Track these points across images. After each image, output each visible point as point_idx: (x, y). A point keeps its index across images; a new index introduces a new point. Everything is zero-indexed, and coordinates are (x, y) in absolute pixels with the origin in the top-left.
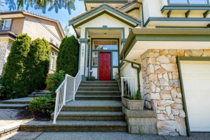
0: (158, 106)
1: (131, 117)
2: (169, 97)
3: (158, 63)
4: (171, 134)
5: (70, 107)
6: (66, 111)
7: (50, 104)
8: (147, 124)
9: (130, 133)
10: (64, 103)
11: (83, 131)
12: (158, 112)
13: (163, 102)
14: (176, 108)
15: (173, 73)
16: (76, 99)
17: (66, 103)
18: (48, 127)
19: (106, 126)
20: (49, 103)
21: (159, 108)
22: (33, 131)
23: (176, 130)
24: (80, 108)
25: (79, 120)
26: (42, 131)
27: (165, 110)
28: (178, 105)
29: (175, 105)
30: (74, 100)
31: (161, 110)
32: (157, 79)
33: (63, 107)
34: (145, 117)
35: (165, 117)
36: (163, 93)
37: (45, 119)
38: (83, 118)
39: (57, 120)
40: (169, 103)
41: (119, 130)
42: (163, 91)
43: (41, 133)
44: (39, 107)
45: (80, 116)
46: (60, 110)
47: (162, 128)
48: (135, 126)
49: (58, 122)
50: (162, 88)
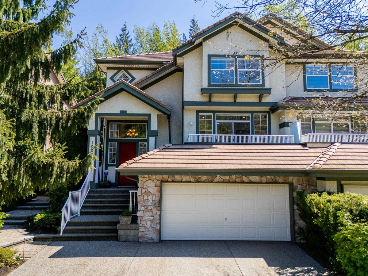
0: (141, 221)
1: (119, 229)
2: (151, 214)
3: (145, 187)
4: (148, 241)
5: (74, 223)
6: (70, 226)
7: (55, 220)
8: (132, 234)
9: (119, 241)
10: (68, 219)
11: (83, 240)
12: (141, 225)
13: (144, 218)
14: (155, 222)
15: (156, 195)
16: (82, 213)
17: (70, 219)
18: (56, 238)
19: (102, 237)
20: (53, 219)
21: (142, 223)
22: (45, 241)
23: (152, 238)
24: (83, 223)
25: (81, 233)
26: (52, 241)
27: (146, 224)
28: (157, 220)
29: (154, 220)
30: (79, 215)
31: (143, 224)
32: (143, 200)
33: (68, 222)
34: (131, 229)
35: (145, 229)
36: (146, 211)
37: (52, 233)
38: (85, 231)
39: (63, 233)
40: (149, 219)
41: (112, 239)
42: (147, 209)
43: (51, 242)
44: (44, 223)
45: (83, 230)
46: (65, 225)
47: (142, 237)
48: (123, 236)
49: (64, 234)
50: (146, 207)
